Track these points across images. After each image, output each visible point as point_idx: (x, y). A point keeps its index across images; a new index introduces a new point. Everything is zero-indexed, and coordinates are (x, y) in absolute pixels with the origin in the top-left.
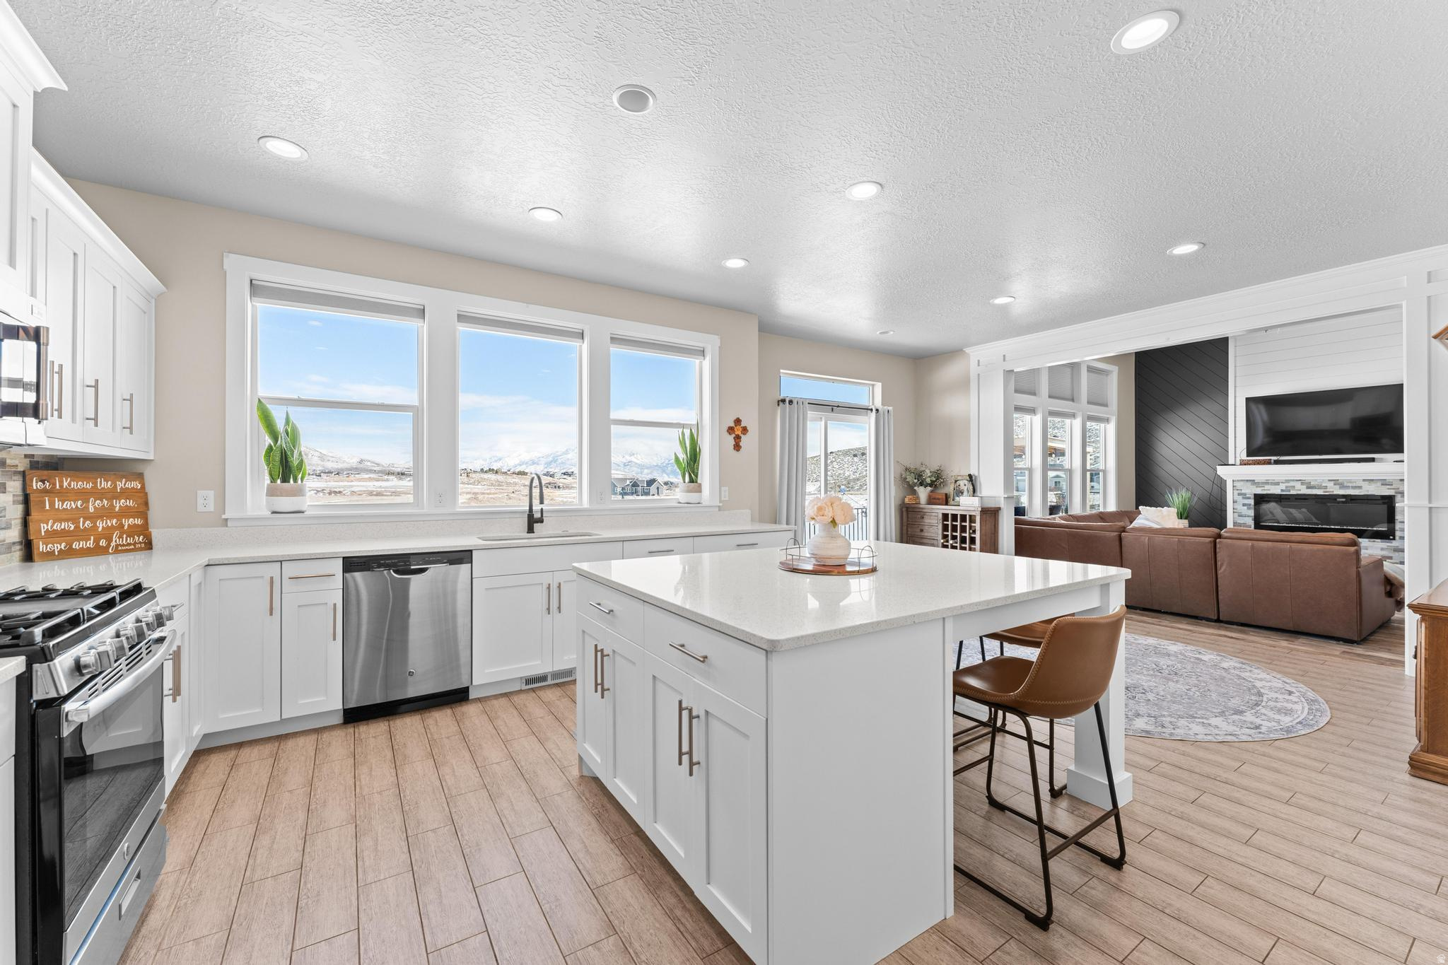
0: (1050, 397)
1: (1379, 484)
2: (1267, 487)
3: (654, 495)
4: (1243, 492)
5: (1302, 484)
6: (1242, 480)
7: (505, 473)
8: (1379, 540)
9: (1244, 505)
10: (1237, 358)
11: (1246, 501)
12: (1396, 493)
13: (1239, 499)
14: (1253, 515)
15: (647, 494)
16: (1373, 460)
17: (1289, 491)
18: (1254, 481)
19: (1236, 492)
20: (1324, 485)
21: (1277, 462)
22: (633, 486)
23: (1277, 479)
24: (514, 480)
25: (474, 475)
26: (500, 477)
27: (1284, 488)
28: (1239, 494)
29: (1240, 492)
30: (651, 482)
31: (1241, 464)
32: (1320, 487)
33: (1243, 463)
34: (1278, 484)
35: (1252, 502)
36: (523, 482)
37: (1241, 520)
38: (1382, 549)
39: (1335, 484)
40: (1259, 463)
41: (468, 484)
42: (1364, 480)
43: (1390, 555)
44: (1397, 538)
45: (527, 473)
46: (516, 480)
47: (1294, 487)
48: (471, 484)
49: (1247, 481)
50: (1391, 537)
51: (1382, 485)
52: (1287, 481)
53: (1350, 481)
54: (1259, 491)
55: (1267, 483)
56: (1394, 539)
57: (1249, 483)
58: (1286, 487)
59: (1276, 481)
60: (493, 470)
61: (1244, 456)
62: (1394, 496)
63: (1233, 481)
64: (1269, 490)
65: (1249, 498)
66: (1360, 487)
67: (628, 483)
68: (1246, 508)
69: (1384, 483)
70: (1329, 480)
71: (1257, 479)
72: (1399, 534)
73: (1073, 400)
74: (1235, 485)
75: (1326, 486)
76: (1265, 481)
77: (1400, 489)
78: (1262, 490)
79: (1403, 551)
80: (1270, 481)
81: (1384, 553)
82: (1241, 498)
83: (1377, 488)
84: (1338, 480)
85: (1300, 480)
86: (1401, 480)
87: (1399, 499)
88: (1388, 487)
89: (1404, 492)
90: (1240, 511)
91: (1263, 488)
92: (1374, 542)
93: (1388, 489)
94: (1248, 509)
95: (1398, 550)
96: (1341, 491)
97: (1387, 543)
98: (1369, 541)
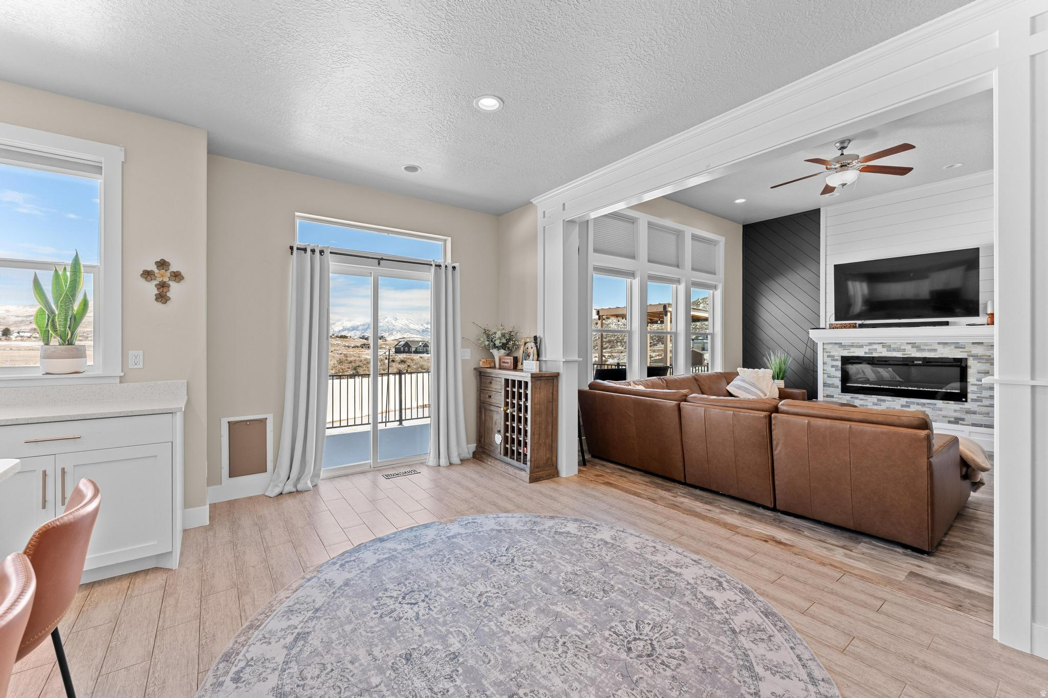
0: (649, 261)
1: (953, 347)
2: (852, 350)
4: (832, 354)
5: (883, 347)
6: (831, 343)
8: (952, 402)
9: (833, 366)
10: (828, 228)
11: (835, 363)
12: (969, 356)
13: (828, 360)
14: (840, 376)
16: (947, 324)
17: (872, 353)
18: (841, 343)
19: (826, 354)
20: (902, 348)
21: (861, 326)
22: (424, 346)
23: (861, 342)
24: (337, 342)
27: (867, 351)
28: (828, 356)
29: (829, 354)
31: (830, 328)
32: (898, 350)
33: (832, 327)
34: (862, 346)
35: (839, 363)
36: (344, 343)
37: (830, 381)
38: (955, 411)
39: (912, 347)
40: (845, 327)
42: (939, 343)
43: (963, 416)
44: (969, 400)
45: (347, 337)
46: (339, 342)
47: (876, 349)
49: (835, 343)
50: (964, 399)
51: (955, 348)
52: (871, 344)
53: (926, 344)
54: (846, 353)
55: (852, 346)
56: (966, 401)
57: (837, 346)
58: (869, 350)
59: (860, 344)
61: (832, 320)
62: (967, 358)
63: (823, 344)
64: (854, 352)
65: (837, 360)
66: (935, 350)
67: (421, 344)
68: (834, 369)
69: (958, 346)
70: (907, 343)
71: (844, 342)
72: (970, 396)
73: (678, 266)
74: (825, 347)
75: (905, 349)
76: (851, 344)
77: (972, 352)
78: (848, 352)
79: (974, 413)
80: (855, 344)
81: (958, 415)
82: (830, 360)
83: (950, 351)
84: (915, 343)
85: (882, 343)
86: (973, 343)
87: (971, 362)
88: (961, 350)
89: (976, 355)
90: (829, 372)
91: (849, 351)
92: (948, 403)
93: (961, 352)
94: (836, 370)
95: (968, 412)
96: (918, 353)
97: (960, 404)
98: (943, 403)
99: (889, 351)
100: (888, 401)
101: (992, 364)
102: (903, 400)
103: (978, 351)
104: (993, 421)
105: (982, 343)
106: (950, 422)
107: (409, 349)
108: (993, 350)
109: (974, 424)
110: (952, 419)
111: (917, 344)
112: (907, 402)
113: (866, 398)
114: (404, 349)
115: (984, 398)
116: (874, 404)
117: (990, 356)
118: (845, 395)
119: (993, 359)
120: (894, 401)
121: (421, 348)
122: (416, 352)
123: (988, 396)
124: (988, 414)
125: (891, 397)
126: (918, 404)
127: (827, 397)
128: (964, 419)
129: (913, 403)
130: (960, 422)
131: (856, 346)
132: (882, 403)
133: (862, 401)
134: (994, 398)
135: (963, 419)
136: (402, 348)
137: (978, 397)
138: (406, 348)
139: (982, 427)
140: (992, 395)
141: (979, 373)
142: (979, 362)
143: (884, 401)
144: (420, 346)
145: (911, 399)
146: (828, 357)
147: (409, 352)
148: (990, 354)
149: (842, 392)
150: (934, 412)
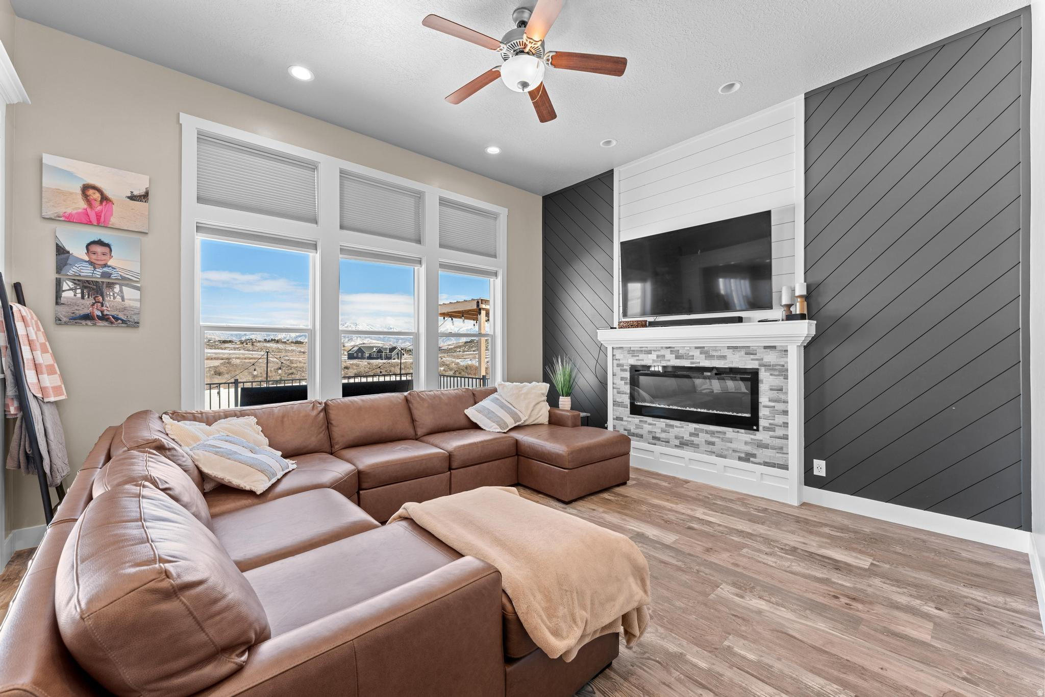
0: (341, 227)
1: (743, 353)
2: (642, 356)
3: (394, 359)
4: (621, 362)
5: (672, 352)
6: (620, 348)
7: (285, 343)
8: (743, 431)
9: (622, 379)
10: (621, 195)
11: (624, 374)
12: (760, 365)
13: (617, 370)
14: (629, 392)
15: (390, 358)
16: (741, 320)
18: (630, 348)
19: (615, 363)
20: (691, 354)
21: (651, 325)
22: (378, 352)
23: (650, 346)
24: (292, 348)
25: (258, 344)
26: (280, 346)
28: (618, 365)
29: (618, 362)
30: (392, 349)
31: (618, 328)
32: (687, 357)
33: (620, 326)
34: (649, 352)
35: (627, 375)
36: (299, 349)
37: (619, 399)
38: (746, 443)
39: (701, 353)
41: (253, 351)
42: (729, 348)
43: (754, 452)
44: (761, 428)
45: (303, 342)
46: (294, 348)
47: (664, 356)
48: (255, 351)
49: (624, 348)
50: (755, 428)
51: (747, 354)
52: (659, 349)
53: (715, 349)
54: (634, 362)
55: (641, 351)
56: (757, 430)
57: (626, 352)
59: (649, 349)
60: (275, 340)
62: (758, 369)
63: (613, 348)
64: (643, 360)
65: (625, 370)
66: (725, 357)
67: (375, 350)
68: (623, 383)
69: (749, 351)
70: (696, 348)
71: (633, 346)
72: (763, 423)
73: (419, 241)
74: (614, 354)
75: (693, 356)
76: (640, 349)
77: (765, 360)
78: (637, 360)
79: (766, 446)
80: (643, 349)
81: (748, 449)
82: (619, 371)
83: (741, 359)
84: (704, 347)
85: (670, 347)
86: (765, 347)
87: (763, 375)
88: (752, 357)
89: (768, 363)
90: (618, 387)
91: (637, 358)
92: (738, 432)
93: (752, 360)
94: (626, 383)
95: (761, 445)
96: (707, 361)
97: (751, 434)
98: (733, 431)
99: (677, 357)
100: (677, 427)
101: (786, 378)
102: (692, 426)
103: (771, 358)
104: (787, 460)
105: (774, 347)
106: (740, 459)
107: (362, 355)
108: (787, 357)
109: (767, 463)
110: (743, 455)
112: (695, 429)
113: (655, 422)
114: (357, 354)
115: (777, 426)
116: (663, 431)
117: (783, 366)
118: (634, 418)
119: (787, 370)
120: (682, 427)
121: (375, 354)
122: (370, 358)
123: (781, 422)
124: (781, 448)
125: (679, 422)
126: (707, 432)
127: (617, 420)
128: (755, 455)
129: (702, 431)
130: (751, 459)
131: (645, 351)
132: (671, 430)
133: (651, 426)
134: (788, 427)
135: (754, 456)
136: (355, 354)
137: (770, 424)
138: (360, 354)
139: (774, 467)
140: (786, 421)
141: (771, 390)
142: (771, 375)
143: (672, 426)
144: (374, 351)
145: (700, 425)
146: (617, 367)
147: (362, 358)
148: (783, 363)
149: (631, 414)
150: (724, 443)
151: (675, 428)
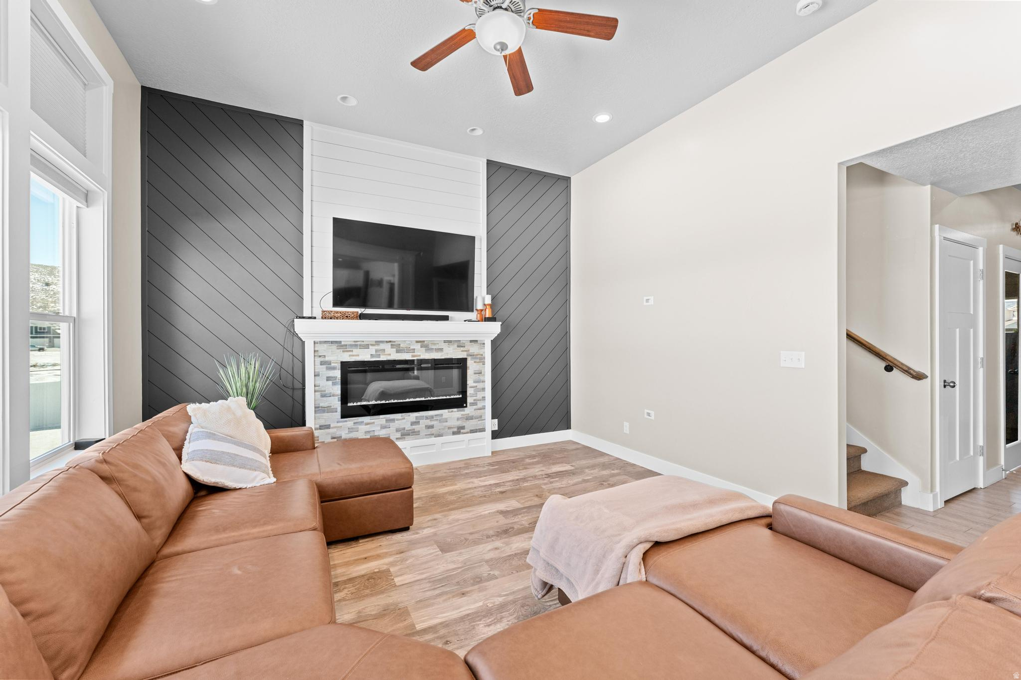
1: (455, 346)
2: (356, 351)
4: (327, 359)
5: (392, 346)
6: (325, 342)
8: (455, 410)
9: (328, 379)
11: (332, 373)
12: (468, 355)
13: (322, 369)
14: (339, 392)
16: (446, 318)
17: (379, 356)
18: (340, 342)
19: (318, 360)
20: (412, 347)
21: (362, 317)
23: (366, 340)
27: (374, 353)
28: (322, 363)
29: (322, 359)
31: (326, 319)
32: (409, 350)
33: (326, 316)
34: (367, 347)
35: (337, 374)
37: (324, 403)
38: (458, 419)
39: (421, 347)
40: (346, 317)
42: (445, 342)
44: (468, 405)
47: (384, 350)
49: (332, 342)
50: (464, 405)
51: (458, 346)
52: (378, 343)
53: (434, 343)
54: (347, 358)
55: (355, 345)
56: (466, 407)
57: (334, 347)
58: (376, 351)
59: (365, 343)
61: (328, 303)
62: (466, 359)
63: (314, 343)
64: (358, 355)
65: (334, 368)
66: (441, 350)
68: (330, 383)
69: (460, 344)
70: (417, 342)
71: (345, 340)
72: (470, 400)
74: (316, 349)
75: (414, 349)
76: (354, 343)
77: (470, 351)
78: (350, 356)
79: (471, 418)
80: (359, 343)
81: (460, 423)
82: (325, 370)
83: (454, 351)
84: (424, 341)
85: (390, 341)
86: (471, 341)
87: (470, 363)
88: (462, 349)
89: (473, 354)
90: (323, 389)
91: (351, 353)
92: (452, 411)
93: (462, 351)
94: (334, 384)
95: (469, 418)
96: (427, 354)
97: (462, 411)
98: (449, 412)
99: (398, 352)
100: (397, 420)
101: (484, 364)
102: (413, 416)
103: (474, 349)
104: (484, 425)
105: (476, 341)
106: (454, 433)
108: (484, 349)
109: (472, 430)
110: (455, 430)
111: (425, 343)
112: (417, 417)
113: (373, 421)
115: (478, 400)
116: (383, 427)
117: (482, 355)
118: (346, 421)
119: (484, 358)
120: (404, 419)
123: (481, 397)
124: (481, 417)
125: (400, 414)
126: (427, 418)
127: (320, 429)
128: (464, 426)
129: (422, 418)
130: (462, 431)
131: (360, 345)
132: (391, 424)
133: (368, 426)
134: (485, 400)
135: (463, 428)
137: (474, 400)
139: (477, 432)
140: (483, 396)
141: (475, 374)
142: (475, 362)
143: (393, 420)
145: (421, 412)
146: (321, 365)
148: (482, 353)
149: (342, 418)
150: (441, 424)
151: (396, 422)
